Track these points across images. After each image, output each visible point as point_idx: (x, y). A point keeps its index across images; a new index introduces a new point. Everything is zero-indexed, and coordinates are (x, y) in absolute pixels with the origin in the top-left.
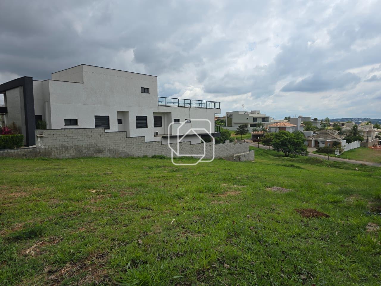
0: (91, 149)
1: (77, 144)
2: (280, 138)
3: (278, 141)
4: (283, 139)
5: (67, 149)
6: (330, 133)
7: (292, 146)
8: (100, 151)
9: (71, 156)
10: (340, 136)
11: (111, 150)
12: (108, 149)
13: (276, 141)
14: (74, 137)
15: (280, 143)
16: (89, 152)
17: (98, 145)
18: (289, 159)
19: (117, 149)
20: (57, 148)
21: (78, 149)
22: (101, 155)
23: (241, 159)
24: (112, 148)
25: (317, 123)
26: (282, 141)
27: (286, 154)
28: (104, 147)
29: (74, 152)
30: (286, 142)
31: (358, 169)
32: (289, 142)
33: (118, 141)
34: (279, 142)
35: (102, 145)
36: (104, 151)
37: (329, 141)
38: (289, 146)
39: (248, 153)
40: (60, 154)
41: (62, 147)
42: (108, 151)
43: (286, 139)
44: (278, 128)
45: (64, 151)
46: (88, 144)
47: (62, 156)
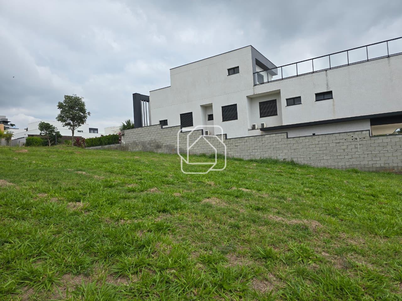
0: (152, 144)
1: (142, 141)
5: (137, 145)
8: (158, 147)
9: (139, 150)
11: (167, 145)
12: (165, 144)
14: (140, 135)
16: (150, 148)
17: (157, 141)
19: (173, 145)
20: (131, 144)
21: (143, 144)
22: (160, 151)
24: (168, 144)
28: (162, 143)
29: (141, 147)
33: (173, 137)
35: (160, 140)
36: (161, 147)
40: (133, 149)
41: (134, 143)
42: (165, 147)
45: (135, 146)
46: (150, 140)
47: (134, 150)
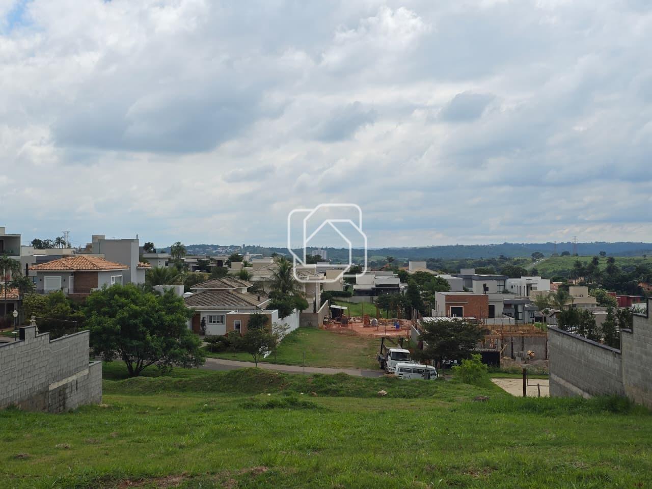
2: (116, 311)
3: (109, 322)
4: (126, 314)
6: (231, 290)
7: (159, 336)
10: (259, 298)
13: (99, 323)
15: (119, 327)
18: (169, 381)
23: (67, 402)
25: (157, 258)
26: (122, 322)
27: (130, 368)
30: (136, 325)
31: (385, 393)
32: (146, 323)
34: (115, 325)
37: (233, 312)
38: (148, 337)
39: (86, 372)
43: (135, 315)
44: (71, 278)
